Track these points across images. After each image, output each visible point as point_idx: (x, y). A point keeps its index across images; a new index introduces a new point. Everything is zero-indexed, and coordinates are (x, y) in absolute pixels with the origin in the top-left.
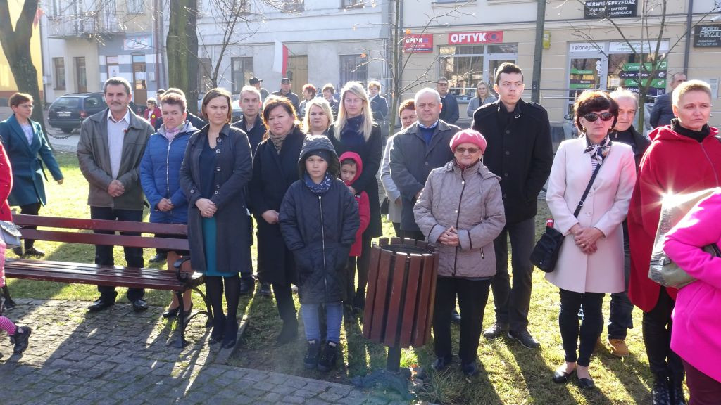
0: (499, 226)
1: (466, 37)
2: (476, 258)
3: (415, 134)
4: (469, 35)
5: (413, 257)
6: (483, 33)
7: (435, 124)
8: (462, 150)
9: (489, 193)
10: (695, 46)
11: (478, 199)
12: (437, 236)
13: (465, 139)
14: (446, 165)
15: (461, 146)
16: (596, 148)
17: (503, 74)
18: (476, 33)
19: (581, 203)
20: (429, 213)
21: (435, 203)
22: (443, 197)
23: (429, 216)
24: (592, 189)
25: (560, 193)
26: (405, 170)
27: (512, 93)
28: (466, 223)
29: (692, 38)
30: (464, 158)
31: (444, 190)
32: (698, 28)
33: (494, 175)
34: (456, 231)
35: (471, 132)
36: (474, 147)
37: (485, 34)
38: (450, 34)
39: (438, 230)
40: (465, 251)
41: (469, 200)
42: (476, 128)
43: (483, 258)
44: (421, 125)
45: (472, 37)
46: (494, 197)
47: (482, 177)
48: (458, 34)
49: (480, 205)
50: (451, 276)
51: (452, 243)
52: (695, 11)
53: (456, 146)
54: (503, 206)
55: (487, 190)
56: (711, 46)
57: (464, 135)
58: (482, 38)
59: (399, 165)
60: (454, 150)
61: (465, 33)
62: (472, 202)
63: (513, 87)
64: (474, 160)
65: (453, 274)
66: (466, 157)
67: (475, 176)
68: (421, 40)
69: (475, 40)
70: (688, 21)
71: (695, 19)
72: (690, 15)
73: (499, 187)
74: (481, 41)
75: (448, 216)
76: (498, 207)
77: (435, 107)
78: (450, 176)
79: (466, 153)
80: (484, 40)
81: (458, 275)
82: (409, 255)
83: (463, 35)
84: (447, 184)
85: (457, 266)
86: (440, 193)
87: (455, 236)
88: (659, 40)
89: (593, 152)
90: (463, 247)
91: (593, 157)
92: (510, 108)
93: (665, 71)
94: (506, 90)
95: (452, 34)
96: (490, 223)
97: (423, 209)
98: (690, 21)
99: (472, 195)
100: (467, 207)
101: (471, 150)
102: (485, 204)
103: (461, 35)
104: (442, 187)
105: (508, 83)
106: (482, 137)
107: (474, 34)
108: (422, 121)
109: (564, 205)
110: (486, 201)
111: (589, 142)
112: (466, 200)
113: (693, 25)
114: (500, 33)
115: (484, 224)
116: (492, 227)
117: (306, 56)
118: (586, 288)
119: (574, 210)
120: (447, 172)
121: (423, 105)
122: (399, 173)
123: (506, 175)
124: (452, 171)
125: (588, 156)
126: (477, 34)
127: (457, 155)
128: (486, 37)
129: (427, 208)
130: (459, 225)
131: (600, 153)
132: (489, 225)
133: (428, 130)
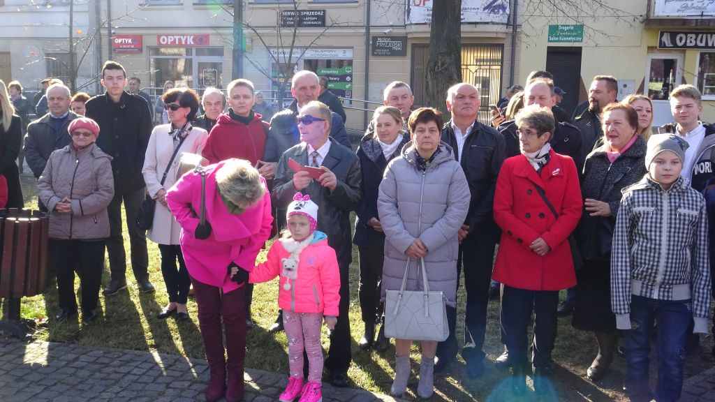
0: (108, 197)
1: (175, 39)
2: (89, 223)
3: (46, 123)
4: (177, 38)
5: (20, 222)
6: (190, 36)
7: (65, 115)
8: (78, 134)
9: (99, 169)
10: (373, 55)
11: (89, 175)
12: (53, 206)
13: (79, 125)
14: (65, 148)
15: (76, 131)
16: (177, 131)
17: (106, 70)
18: (183, 36)
19: (165, 174)
20: (49, 187)
21: (54, 180)
22: (60, 172)
23: (49, 190)
24: (173, 163)
25: (152, 167)
26: (37, 154)
27: (116, 86)
28: (79, 195)
29: (371, 48)
30: (79, 141)
31: (61, 168)
32: (375, 39)
33: (106, 155)
34: (70, 200)
35: (85, 119)
36: (88, 131)
37: (192, 37)
38: (159, 36)
39: (55, 200)
40: (77, 217)
41: (81, 175)
42: (88, 115)
43: (96, 223)
44: (53, 116)
45: (180, 40)
46: (104, 173)
47: (94, 157)
48: (167, 36)
49: (91, 179)
50: (68, 238)
51: (66, 211)
52: (371, 24)
53: (73, 130)
54: (113, 180)
55: (97, 167)
56: (386, 55)
57: (79, 122)
58: (190, 41)
59: (31, 150)
60: (72, 134)
61: (173, 36)
62: (84, 177)
63: (115, 80)
64: (89, 142)
65: (70, 237)
66: (81, 140)
67: (89, 156)
68: (130, 41)
69: (183, 43)
70: (367, 32)
71: (372, 31)
72: (368, 27)
73: (110, 165)
74: (188, 43)
75: (63, 188)
76: (108, 181)
77: (64, 101)
78: (67, 155)
79: (81, 136)
80: (192, 43)
81: (74, 237)
82: (17, 220)
83: (172, 37)
84: (64, 162)
85: (73, 230)
86: (58, 170)
87: (69, 205)
88: (292, 47)
89: (175, 134)
90: (75, 213)
91: (174, 139)
92: (116, 98)
93: (351, 76)
94: (110, 83)
95: (162, 35)
96: (100, 194)
97: (44, 184)
98: (368, 33)
99: (84, 171)
100: (80, 181)
101: (86, 134)
102: (96, 179)
103: (169, 37)
104: (59, 166)
105: (111, 78)
106: (96, 124)
107: (182, 37)
108: (53, 113)
109: (154, 176)
110: (96, 176)
111: (174, 126)
112: (79, 175)
113: (371, 37)
114: (207, 37)
115: (94, 195)
116: (102, 197)
117: (9, 53)
118: (171, 241)
119: (161, 179)
120: (65, 153)
121: (52, 99)
122: (31, 157)
123: (117, 155)
124: (69, 152)
125: (171, 138)
126: (185, 37)
127: (74, 138)
128: (194, 40)
129: (48, 183)
130: (73, 196)
131: (179, 135)
132: (98, 195)
133: (59, 119)
